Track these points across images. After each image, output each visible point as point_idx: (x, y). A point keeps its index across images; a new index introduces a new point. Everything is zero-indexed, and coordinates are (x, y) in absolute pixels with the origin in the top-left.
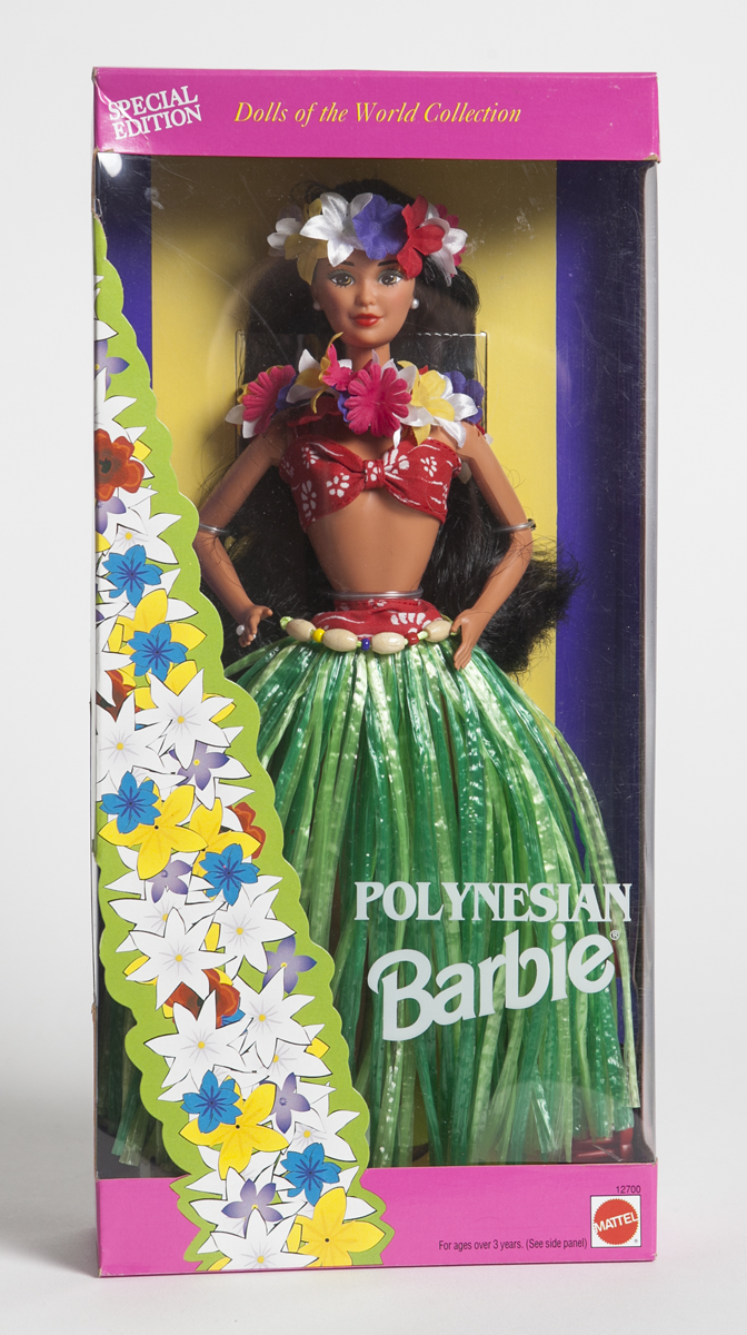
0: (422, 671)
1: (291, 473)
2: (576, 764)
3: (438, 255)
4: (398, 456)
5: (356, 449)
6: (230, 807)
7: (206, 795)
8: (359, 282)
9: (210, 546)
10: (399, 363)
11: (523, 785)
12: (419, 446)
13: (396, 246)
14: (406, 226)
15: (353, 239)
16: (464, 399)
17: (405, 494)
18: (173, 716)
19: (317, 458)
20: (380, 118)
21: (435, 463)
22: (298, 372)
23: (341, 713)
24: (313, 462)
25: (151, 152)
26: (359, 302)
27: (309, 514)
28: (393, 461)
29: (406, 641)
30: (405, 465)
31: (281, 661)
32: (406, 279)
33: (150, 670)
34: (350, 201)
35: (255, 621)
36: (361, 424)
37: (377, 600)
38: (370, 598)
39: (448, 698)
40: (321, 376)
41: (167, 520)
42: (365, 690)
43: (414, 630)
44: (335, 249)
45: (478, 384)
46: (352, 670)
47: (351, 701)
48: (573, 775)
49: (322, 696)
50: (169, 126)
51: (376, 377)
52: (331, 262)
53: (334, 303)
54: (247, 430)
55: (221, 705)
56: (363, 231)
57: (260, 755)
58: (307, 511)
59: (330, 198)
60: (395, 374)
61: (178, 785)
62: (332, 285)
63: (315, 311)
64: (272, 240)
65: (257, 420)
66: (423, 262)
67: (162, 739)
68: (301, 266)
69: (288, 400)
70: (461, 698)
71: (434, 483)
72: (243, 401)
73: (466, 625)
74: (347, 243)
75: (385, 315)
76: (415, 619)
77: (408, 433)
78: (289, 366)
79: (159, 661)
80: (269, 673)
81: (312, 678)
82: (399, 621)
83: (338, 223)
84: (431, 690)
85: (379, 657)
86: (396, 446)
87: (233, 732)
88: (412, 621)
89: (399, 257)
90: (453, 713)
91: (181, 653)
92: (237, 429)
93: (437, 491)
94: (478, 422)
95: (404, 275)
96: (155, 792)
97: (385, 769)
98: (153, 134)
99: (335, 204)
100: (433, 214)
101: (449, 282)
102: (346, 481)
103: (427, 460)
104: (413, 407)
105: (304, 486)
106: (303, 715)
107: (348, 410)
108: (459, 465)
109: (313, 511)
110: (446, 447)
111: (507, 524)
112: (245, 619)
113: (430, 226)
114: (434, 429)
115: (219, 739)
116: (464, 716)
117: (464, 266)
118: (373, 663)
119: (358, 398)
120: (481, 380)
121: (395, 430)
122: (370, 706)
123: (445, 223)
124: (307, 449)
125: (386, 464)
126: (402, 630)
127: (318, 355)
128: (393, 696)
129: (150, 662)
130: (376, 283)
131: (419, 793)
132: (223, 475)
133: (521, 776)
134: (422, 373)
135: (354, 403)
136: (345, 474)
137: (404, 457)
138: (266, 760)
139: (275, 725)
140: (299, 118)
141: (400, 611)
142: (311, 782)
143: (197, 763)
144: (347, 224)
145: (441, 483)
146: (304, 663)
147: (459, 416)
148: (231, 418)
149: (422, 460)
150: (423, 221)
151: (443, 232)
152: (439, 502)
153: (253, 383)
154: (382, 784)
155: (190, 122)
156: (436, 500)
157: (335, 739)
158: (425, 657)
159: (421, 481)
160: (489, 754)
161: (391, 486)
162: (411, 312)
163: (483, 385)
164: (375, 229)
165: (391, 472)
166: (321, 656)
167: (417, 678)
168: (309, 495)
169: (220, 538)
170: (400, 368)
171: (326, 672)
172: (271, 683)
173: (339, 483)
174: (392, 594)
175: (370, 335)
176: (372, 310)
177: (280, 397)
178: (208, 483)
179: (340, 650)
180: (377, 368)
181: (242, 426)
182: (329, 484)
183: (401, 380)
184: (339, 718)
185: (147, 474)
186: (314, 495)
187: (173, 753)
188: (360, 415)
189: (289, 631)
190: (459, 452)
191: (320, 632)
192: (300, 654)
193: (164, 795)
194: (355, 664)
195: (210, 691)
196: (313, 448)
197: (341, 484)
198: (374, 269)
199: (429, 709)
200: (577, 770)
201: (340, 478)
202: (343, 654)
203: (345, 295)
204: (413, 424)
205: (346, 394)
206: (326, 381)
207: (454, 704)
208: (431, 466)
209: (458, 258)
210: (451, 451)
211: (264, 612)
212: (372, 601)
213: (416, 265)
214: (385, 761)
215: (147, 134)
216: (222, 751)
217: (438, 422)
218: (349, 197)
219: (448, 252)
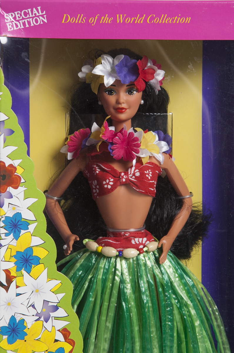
0: (145, 265)
1: (88, 175)
2: (212, 302)
3: (152, 81)
4: (135, 170)
5: (117, 167)
6: (59, 330)
7: (48, 325)
8: (118, 93)
9: (53, 206)
10: (136, 129)
11: (190, 316)
12: (144, 165)
13: (134, 78)
14: (139, 69)
15: (116, 75)
16: (163, 143)
17: (138, 187)
18: (34, 289)
19: (99, 170)
20: (127, 22)
21: (151, 173)
22: (91, 132)
23: (109, 285)
24: (97, 172)
25: (24, 37)
26: (118, 102)
27: (96, 194)
28: (132, 172)
29: (138, 252)
30: (138, 174)
31: (83, 260)
32: (139, 92)
33: (23, 269)
34: (114, 58)
35: (71, 243)
36: (119, 156)
37: (125, 232)
38: (123, 232)
39: (157, 277)
40: (101, 136)
41: (31, 201)
42: (120, 274)
43: (141, 247)
44: (107, 79)
45: (169, 136)
46: (114, 265)
47: (114, 279)
48: (211, 307)
49: (101, 277)
50: (32, 25)
51: (125, 136)
52: (105, 85)
53: (107, 102)
54: (70, 156)
55: (55, 283)
56: (120, 72)
57: (73, 305)
58: (95, 193)
59: (105, 56)
60: (133, 135)
61: (36, 321)
62: (106, 94)
63: (99, 105)
64: (80, 75)
65: (74, 152)
66: (146, 84)
67: (29, 300)
68: (93, 86)
69: (87, 144)
70: (162, 277)
71: (151, 182)
72: (68, 144)
73: (165, 243)
74: (113, 77)
75: (129, 108)
76: (142, 241)
77: (139, 160)
78: (88, 129)
79: (27, 265)
80: (78, 265)
81: (97, 269)
82: (135, 242)
83: (109, 68)
84: (149, 273)
85: (126, 259)
86: (134, 165)
87: (61, 296)
88: (141, 242)
89: (135, 83)
90: (159, 284)
91: (37, 260)
92: (65, 155)
93: (151, 185)
94: (169, 153)
95: (138, 91)
96: (25, 324)
97: (129, 310)
98: (25, 29)
99: (107, 60)
100: (150, 63)
101: (157, 93)
102: (112, 182)
103: (148, 171)
104: (141, 149)
105: (93, 182)
106: (92, 286)
107: (113, 150)
108: (161, 172)
109: (97, 193)
110: (156, 165)
111: (181, 195)
112: (67, 242)
113: (149, 69)
114: (150, 157)
115: (54, 299)
116: (164, 285)
117: (164, 86)
118: (124, 262)
119: (117, 145)
120: (170, 134)
121: (133, 159)
122: (122, 281)
123: (155, 68)
124: (95, 166)
125: (129, 174)
126: (136, 247)
127: (100, 125)
128: (132, 276)
129: (23, 265)
130: (125, 94)
131: (144, 320)
132: (59, 175)
133: (189, 311)
134: (145, 132)
135: (116, 148)
136: (112, 178)
137: (137, 170)
138: (76, 307)
139: (80, 290)
140: (91, 21)
141: (136, 237)
142: (96, 317)
143: (44, 310)
144: (113, 68)
145: (153, 181)
146: (93, 261)
147: (161, 151)
148: (63, 151)
149: (145, 172)
150: (146, 66)
151: (154, 71)
152: (153, 190)
153: (72, 135)
154: (128, 317)
155: (42, 23)
156: (151, 189)
157: (107, 296)
158: (147, 258)
159: (145, 181)
160: (175, 302)
161: (132, 184)
162: (141, 105)
163: (171, 136)
164: (125, 70)
165: (131, 177)
166: (101, 259)
167: (143, 268)
168: (96, 186)
169: (58, 201)
170: (136, 131)
171: (103, 266)
172: (79, 270)
173: (109, 182)
174: (132, 230)
175: (123, 116)
176: (124, 106)
177: (83, 143)
178: (53, 177)
179: (109, 256)
180: (126, 132)
181: (67, 154)
182: (104, 183)
183: (136, 137)
184: (109, 287)
185: (23, 181)
186: (98, 187)
187: (33, 306)
188: (118, 152)
189: (86, 246)
190: (161, 166)
191: (100, 248)
192: (92, 257)
193: (29, 326)
194: (116, 262)
195: (50, 278)
196: (98, 166)
197: (109, 183)
198: (125, 88)
199: (148, 282)
200: (213, 305)
201: (109, 180)
202: (111, 258)
203: (112, 99)
204: (141, 156)
205: (112, 144)
206: (103, 138)
207: (159, 279)
208: (149, 174)
209: (161, 82)
210: (158, 166)
211: (76, 238)
212: (123, 233)
213: (143, 86)
214: (129, 307)
215: (22, 29)
216: (55, 304)
217: (152, 154)
218: (113, 56)
219: (157, 80)
